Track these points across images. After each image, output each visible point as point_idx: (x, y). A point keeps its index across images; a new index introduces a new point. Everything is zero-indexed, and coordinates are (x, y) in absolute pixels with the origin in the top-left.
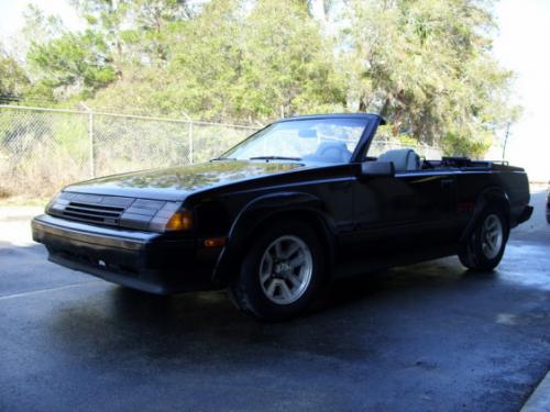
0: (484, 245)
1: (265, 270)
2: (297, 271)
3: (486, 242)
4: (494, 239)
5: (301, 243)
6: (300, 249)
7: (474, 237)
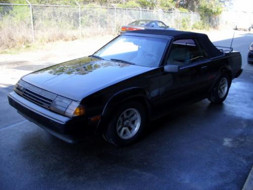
0: (219, 91)
1: (119, 125)
2: (133, 122)
3: (220, 90)
4: (224, 88)
5: (135, 111)
6: (135, 113)
7: (215, 89)
